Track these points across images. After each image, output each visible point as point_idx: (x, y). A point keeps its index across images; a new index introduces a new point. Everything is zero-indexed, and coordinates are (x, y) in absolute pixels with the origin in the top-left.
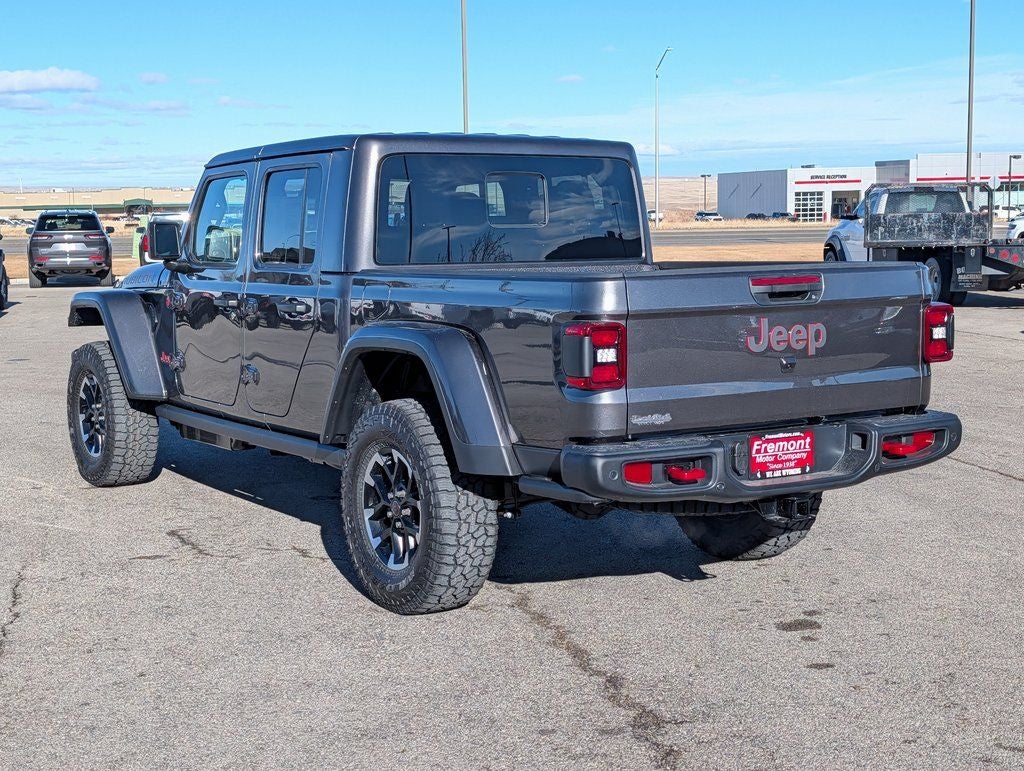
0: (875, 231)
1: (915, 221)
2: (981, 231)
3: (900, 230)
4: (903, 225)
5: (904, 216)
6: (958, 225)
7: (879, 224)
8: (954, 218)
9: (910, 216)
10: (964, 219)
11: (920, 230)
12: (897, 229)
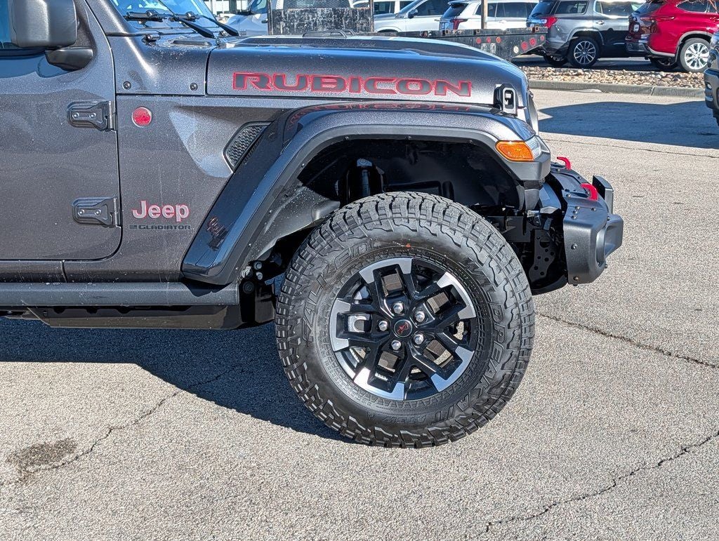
0: (278, 26)
1: (310, 16)
2: (364, 25)
3: (299, 25)
4: (301, 20)
5: (302, 11)
6: (346, 19)
7: (281, 19)
8: (342, 13)
9: (306, 11)
10: (351, 13)
11: (315, 24)
12: (296, 24)
